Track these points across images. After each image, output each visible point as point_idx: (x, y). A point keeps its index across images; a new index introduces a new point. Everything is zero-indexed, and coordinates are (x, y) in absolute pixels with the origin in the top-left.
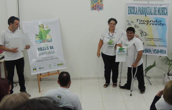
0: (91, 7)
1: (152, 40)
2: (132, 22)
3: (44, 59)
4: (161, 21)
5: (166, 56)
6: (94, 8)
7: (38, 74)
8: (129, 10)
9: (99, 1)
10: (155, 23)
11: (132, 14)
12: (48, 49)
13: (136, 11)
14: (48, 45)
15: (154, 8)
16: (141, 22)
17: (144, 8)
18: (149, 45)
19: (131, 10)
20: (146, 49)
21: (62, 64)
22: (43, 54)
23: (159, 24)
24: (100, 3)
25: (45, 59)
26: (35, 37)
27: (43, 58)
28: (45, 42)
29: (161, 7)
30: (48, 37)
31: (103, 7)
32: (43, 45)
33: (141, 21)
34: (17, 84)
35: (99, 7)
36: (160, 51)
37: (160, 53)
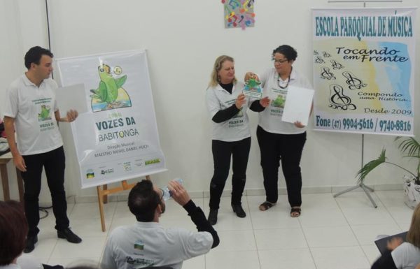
0: (225, 20)
1: (375, 97)
2: (325, 54)
3: (111, 150)
4: (396, 52)
5: (411, 138)
6: (232, 22)
7: (98, 187)
8: (317, 26)
9: (244, 5)
10: (383, 56)
11: (325, 35)
12: (123, 125)
13: (334, 28)
14: (121, 115)
15: (380, 18)
16: (349, 55)
17: (355, 20)
18: (367, 110)
19: (324, 26)
20: (361, 121)
21: (157, 161)
22: (110, 136)
23: (392, 59)
24: (246, 10)
25: (114, 150)
26: (90, 96)
27: (109, 147)
28: (115, 107)
29: (395, 16)
30: (122, 97)
31: (255, 18)
32: (108, 115)
33: (347, 52)
34: (48, 210)
35: (245, 19)
36: (395, 123)
37: (395, 128)
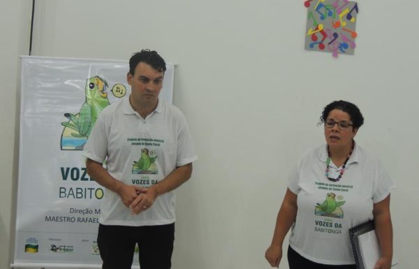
0: (306, 37)
3: (77, 215)
6: (317, 41)
9: (341, 16)
22: (80, 194)
24: (344, 24)
25: (81, 216)
27: (73, 210)
31: (357, 41)
35: (339, 40)
